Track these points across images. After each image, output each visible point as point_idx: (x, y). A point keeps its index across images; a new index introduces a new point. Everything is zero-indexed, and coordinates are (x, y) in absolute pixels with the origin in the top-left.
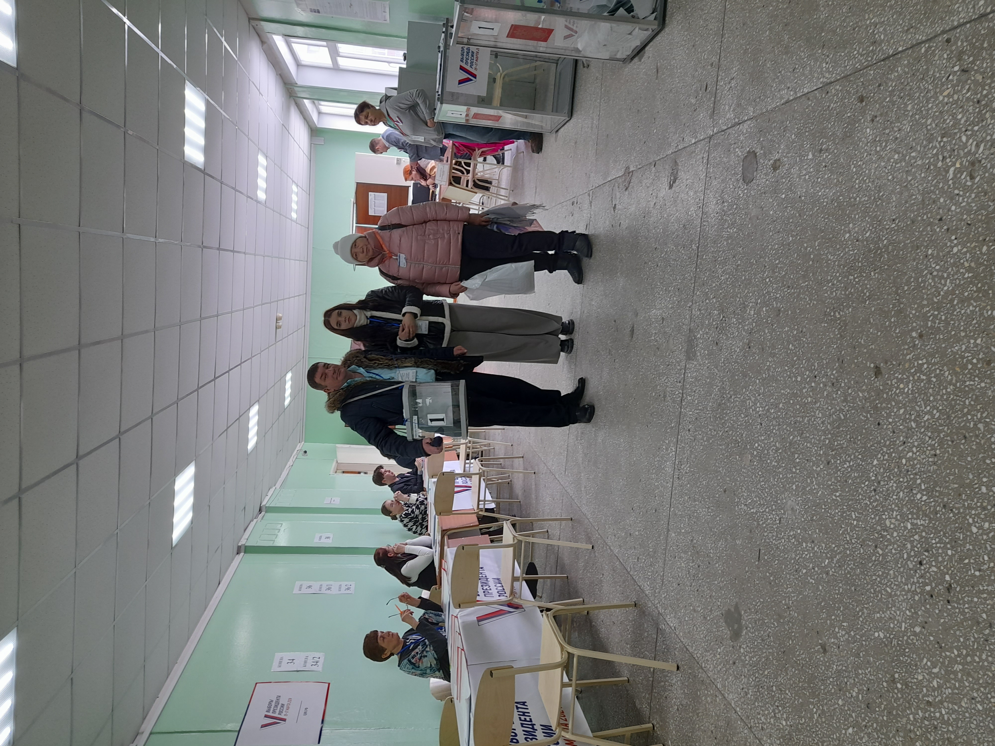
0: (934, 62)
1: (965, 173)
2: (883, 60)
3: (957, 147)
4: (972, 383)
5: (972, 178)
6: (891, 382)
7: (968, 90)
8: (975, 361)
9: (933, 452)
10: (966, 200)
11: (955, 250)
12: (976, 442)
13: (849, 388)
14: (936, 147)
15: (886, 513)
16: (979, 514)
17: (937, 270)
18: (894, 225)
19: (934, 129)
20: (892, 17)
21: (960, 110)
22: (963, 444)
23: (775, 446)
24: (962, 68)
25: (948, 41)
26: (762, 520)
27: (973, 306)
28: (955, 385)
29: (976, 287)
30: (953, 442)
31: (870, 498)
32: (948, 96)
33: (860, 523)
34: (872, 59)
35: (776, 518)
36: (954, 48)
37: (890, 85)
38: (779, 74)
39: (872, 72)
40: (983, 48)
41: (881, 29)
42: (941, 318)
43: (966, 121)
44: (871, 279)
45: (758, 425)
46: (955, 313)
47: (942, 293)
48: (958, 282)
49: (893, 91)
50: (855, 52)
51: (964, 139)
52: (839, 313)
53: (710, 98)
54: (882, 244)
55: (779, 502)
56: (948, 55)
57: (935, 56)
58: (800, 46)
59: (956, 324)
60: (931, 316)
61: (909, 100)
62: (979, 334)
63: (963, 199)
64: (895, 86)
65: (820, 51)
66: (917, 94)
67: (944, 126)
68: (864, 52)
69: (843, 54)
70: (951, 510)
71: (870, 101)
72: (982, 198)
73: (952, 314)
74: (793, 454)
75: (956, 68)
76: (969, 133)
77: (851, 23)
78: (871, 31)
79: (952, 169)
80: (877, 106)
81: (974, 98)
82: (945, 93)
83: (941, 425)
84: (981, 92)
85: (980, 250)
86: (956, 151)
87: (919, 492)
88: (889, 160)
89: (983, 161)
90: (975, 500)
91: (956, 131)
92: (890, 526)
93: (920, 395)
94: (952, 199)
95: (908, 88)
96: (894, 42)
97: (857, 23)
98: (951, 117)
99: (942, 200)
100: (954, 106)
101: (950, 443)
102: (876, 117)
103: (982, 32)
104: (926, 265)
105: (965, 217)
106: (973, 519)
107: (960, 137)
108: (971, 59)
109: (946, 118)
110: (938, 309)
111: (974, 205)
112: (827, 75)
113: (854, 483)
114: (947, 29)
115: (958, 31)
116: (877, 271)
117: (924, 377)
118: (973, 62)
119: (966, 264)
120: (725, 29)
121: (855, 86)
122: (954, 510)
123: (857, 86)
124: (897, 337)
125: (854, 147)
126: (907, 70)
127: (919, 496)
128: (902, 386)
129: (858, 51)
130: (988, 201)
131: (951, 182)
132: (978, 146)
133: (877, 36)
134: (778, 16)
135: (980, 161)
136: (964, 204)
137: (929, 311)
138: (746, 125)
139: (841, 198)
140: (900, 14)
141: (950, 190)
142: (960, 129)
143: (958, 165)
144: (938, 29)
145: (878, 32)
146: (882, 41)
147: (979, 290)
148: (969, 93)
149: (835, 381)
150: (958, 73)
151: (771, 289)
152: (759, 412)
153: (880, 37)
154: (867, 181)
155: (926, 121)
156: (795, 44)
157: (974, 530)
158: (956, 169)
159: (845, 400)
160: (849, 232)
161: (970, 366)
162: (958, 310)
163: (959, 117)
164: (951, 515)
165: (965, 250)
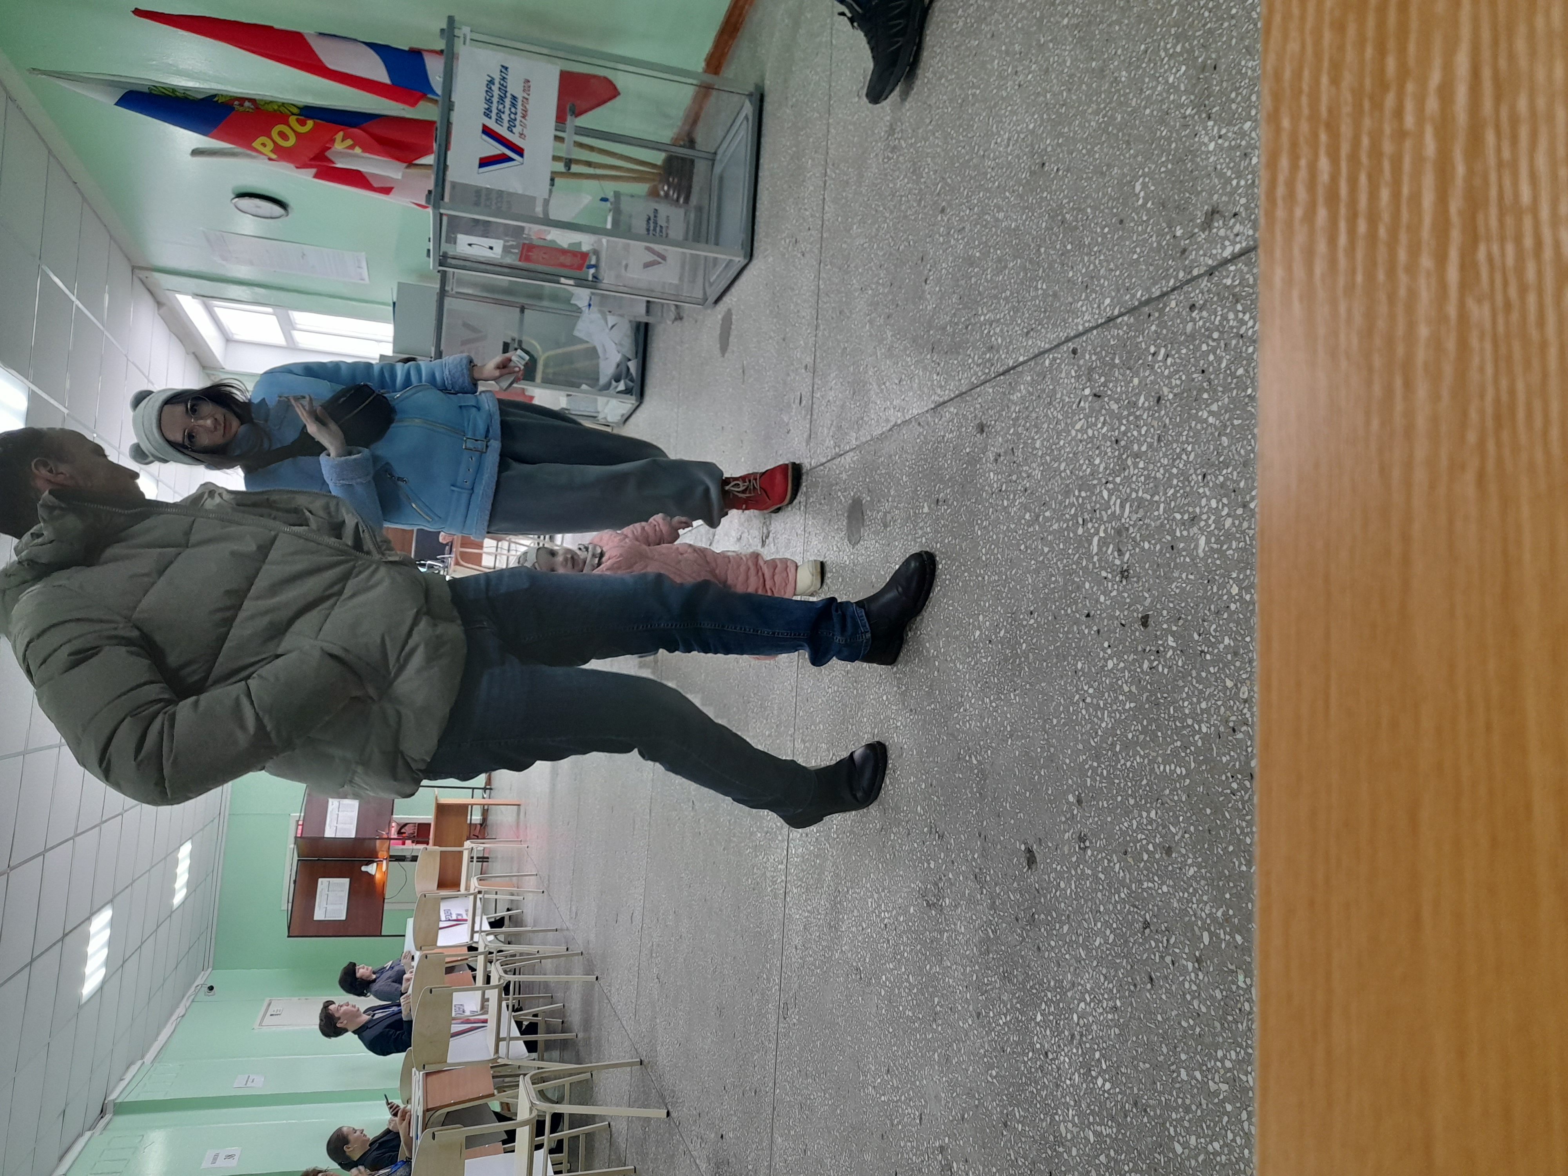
0: (1061, 381)
1: (1111, 546)
2: (1003, 374)
3: (1098, 506)
4: (1150, 885)
5: (1121, 553)
6: (1049, 877)
7: (1104, 424)
8: (1151, 847)
9: (1111, 1003)
10: (1116, 587)
11: (1110, 664)
12: (1166, 988)
13: (996, 885)
14: (1073, 505)
15: (1060, 1112)
16: (1182, 1119)
17: (1090, 695)
18: (1032, 621)
19: (1069, 478)
20: (1009, 313)
21: (1097, 452)
22: (1149, 991)
23: (907, 980)
24: (1094, 391)
25: (1074, 351)
26: (897, 1117)
27: (1141, 757)
28: (1129, 888)
29: (1142, 724)
30: (1135, 986)
31: (1036, 1083)
32: (1082, 431)
33: (1027, 1129)
34: (990, 370)
35: (914, 1115)
36: (1081, 362)
37: (1012, 409)
38: (883, 387)
39: (991, 390)
40: (1114, 366)
41: (998, 330)
42: (1102, 773)
43: (1106, 468)
44: (1012, 704)
45: (884, 942)
46: (1119, 766)
47: (1100, 733)
48: (1118, 715)
49: (1017, 418)
50: (970, 361)
51: (1105, 494)
52: (976, 758)
53: (805, 416)
54: (1021, 649)
55: (918, 1083)
56: (1076, 372)
57: (1061, 372)
58: (906, 349)
59: (1122, 785)
60: (1088, 769)
61: (1036, 433)
62: (1151, 803)
63: (1113, 585)
64: (1019, 412)
65: (929, 357)
66: (1045, 426)
67: (1081, 474)
68: (980, 361)
69: (956, 362)
70: (1145, 1111)
71: (990, 432)
72: (1136, 585)
73: (1115, 768)
74: (932, 996)
75: (1087, 392)
76: (1110, 486)
77: (963, 319)
78: (986, 332)
79: (1096, 539)
80: (1000, 439)
81: (1111, 435)
82: (1078, 427)
83: (1118, 955)
84: (1119, 428)
85: (1141, 667)
86: (1098, 512)
87: (1099, 1074)
88: (1019, 520)
89: (1131, 530)
90: (1174, 1093)
91: (1095, 482)
92: (1066, 1136)
93: (1086, 901)
94: (1099, 584)
95: (1034, 415)
96: (1014, 349)
97: (969, 319)
98: (1087, 462)
99: (1087, 585)
100: (1089, 445)
101: (1132, 988)
102: (1000, 455)
103: (1112, 343)
104: (1076, 686)
105: (1118, 613)
106: (1175, 1127)
107: (1101, 491)
108: (1103, 379)
109: (1081, 462)
110: (1097, 758)
111: (1126, 595)
112: (939, 391)
113: (1014, 1052)
114: (1072, 334)
115: (1084, 339)
116: (1017, 692)
117: (1089, 872)
118: (1105, 385)
119: (1126, 689)
120: (820, 317)
121: (972, 409)
122: (1148, 1110)
123: (975, 409)
124: (1050, 801)
125: (976, 499)
126: (1031, 390)
127: (1100, 1081)
128: (1062, 885)
129: (973, 360)
130: (1142, 591)
131: (1095, 559)
132: (1122, 507)
133: (993, 339)
134: (878, 304)
135: (1127, 529)
136: (1114, 593)
137: (1085, 761)
138: (848, 457)
139: (966, 574)
140: (1018, 310)
141: (1096, 571)
142: (1100, 479)
143: (1102, 534)
144: (1061, 334)
145: (995, 333)
146: (1000, 346)
147: (1144, 731)
148: (1105, 429)
149: (977, 870)
150: (1090, 398)
151: (889, 712)
152: (884, 919)
153: (997, 340)
154: (996, 551)
155: (1060, 465)
156: (900, 344)
157: (1179, 1149)
158: (1100, 538)
159: (993, 906)
160: (980, 629)
161: (1146, 857)
162: (1122, 761)
163: (1097, 461)
164: (1145, 1120)
165: (1122, 665)
